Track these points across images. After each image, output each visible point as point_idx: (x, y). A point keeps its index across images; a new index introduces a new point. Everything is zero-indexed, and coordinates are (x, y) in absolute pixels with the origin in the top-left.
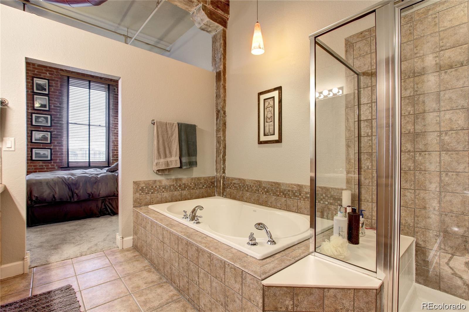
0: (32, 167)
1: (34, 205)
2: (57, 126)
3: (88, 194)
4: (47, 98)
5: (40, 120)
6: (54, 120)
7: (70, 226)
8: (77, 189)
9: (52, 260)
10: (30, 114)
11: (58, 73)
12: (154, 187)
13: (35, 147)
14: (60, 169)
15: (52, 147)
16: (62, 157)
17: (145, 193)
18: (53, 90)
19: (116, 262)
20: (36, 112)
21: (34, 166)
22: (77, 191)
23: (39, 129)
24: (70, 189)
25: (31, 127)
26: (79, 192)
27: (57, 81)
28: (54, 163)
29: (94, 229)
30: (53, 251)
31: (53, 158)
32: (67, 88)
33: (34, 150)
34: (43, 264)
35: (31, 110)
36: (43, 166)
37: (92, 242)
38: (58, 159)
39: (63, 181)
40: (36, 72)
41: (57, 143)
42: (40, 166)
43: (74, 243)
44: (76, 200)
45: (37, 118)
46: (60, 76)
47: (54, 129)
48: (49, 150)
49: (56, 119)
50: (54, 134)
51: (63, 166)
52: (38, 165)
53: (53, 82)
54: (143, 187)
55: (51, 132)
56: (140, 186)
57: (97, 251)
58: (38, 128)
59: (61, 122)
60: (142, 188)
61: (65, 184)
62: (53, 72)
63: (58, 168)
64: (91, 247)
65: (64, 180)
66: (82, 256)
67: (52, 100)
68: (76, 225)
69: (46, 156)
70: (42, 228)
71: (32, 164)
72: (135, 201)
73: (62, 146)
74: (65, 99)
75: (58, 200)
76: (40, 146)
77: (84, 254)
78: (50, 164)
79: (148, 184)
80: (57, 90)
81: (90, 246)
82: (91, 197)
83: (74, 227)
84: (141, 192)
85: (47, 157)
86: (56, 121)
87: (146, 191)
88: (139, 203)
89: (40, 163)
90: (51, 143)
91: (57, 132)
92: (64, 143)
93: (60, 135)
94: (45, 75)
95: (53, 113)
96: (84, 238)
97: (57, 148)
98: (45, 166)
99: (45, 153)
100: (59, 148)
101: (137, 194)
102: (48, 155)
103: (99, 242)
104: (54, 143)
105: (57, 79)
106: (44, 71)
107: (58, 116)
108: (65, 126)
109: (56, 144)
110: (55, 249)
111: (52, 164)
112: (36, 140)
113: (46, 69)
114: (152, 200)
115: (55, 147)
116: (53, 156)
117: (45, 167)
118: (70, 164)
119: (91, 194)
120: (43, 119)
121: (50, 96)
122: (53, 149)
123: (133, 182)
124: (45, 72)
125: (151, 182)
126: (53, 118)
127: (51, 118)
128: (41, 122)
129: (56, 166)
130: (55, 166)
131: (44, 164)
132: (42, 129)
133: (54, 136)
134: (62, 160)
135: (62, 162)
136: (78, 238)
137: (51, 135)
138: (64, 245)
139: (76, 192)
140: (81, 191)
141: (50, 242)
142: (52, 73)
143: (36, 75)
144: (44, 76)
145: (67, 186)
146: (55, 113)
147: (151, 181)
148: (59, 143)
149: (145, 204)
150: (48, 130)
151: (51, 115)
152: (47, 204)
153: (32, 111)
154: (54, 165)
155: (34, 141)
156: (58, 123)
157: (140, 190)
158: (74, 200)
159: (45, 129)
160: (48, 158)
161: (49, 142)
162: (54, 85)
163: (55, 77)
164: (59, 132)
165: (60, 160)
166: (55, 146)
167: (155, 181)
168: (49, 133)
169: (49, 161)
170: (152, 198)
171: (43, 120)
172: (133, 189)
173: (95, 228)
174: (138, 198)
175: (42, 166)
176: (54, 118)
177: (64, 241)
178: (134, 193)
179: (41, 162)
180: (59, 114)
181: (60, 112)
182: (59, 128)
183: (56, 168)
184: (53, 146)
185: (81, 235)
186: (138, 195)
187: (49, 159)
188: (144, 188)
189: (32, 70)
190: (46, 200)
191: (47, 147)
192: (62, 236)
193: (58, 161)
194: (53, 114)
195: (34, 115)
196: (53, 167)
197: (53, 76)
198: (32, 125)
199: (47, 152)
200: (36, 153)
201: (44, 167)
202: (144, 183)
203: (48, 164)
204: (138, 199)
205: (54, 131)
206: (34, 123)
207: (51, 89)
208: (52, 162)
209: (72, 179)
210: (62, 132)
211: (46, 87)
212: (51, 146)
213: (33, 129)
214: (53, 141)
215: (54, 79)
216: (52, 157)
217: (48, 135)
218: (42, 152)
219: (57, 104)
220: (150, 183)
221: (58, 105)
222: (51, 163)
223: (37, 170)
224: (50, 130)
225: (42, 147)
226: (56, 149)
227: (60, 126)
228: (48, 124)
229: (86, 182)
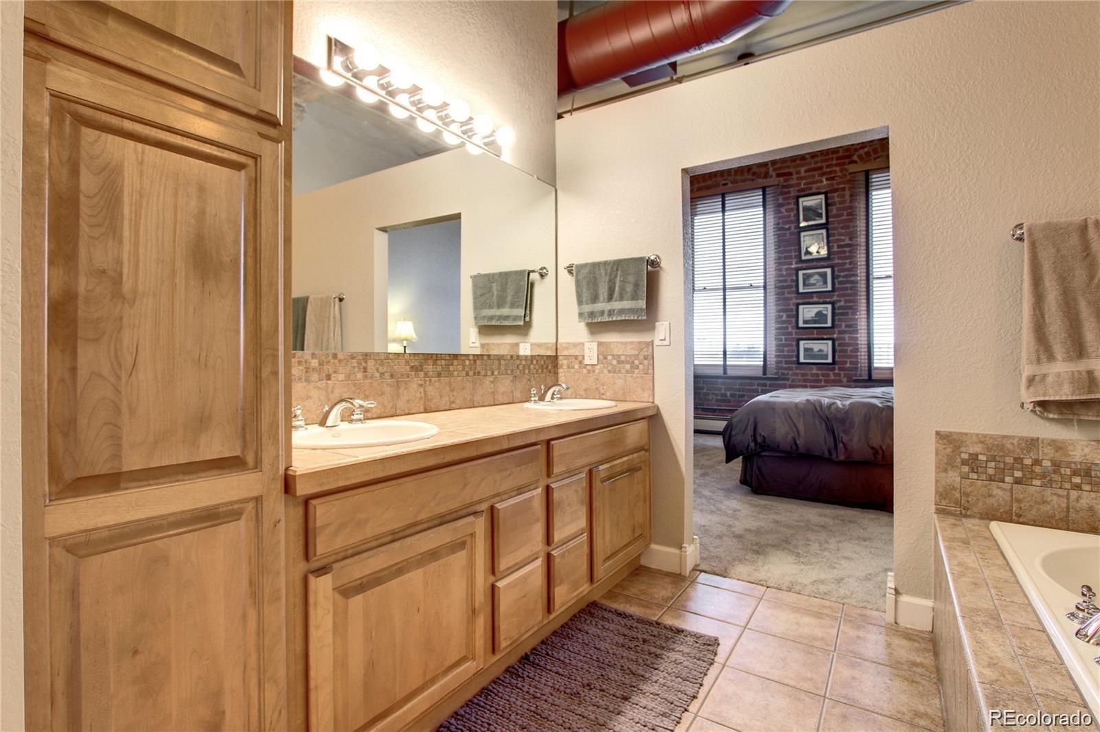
0: (800, 377)
1: (762, 452)
2: (846, 289)
3: (873, 448)
4: (824, 232)
5: (812, 281)
6: (839, 276)
7: (820, 515)
8: (845, 432)
9: (733, 572)
10: (794, 272)
11: (845, 172)
12: (1028, 462)
13: (804, 337)
14: (853, 384)
15: (835, 336)
16: (858, 355)
17: (984, 477)
18: (835, 212)
19: (851, 648)
20: (804, 265)
21: (803, 375)
22: (845, 439)
23: (811, 300)
24: (832, 432)
25: (796, 298)
26: (851, 440)
27: (844, 189)
28: (840, 369)
29: (865, 540)
30: (749, 554)
31: (837, 359)
32: (864, 198)
33: (802, 343)
34: (717, 572)
35: (796, 263)
36: (818, 377)
37: (835, 570)
38: (848, 360)
39: (816, 410)
40: (802, 186)
41: (846, 326)
42: (813, 375)
43: (798, 555)
44: (842, 458)
45: (807, 277)
46: (849, 177)
47: (838, 296)
48: (830, 342)
49: (842, 274)
50: (840, 308)
51: (860, 376)
52: (809, 372)
53: (836, 194)
54: (977, 455)
55: (833, 304)
56: (963, 449)
57: (827, 598)
58: (808, 299)
59: (853, 278)
60: (974, 457)
61: (820, 417)
62: (835, 172)
63: (848, 381)
64: (822, 582)
65: (818, 409)
66: (790, 591)
67: (834, 235)
68: (835, 518)
69: (822, 355)
70: (770, 503)
71: (798, 371)
72: (943, 494)
73: (856, 331)
74: (861, 224)
75: (802, 450)
76: (813, 334)
77: (797, 588)
78: (831, 373)
79: (1001, 447)
80: (843, 209)
81: (823, 576)
82: (880, 457)
83: (826, 520)
84: (966, 469)
85: (826, 357)
86: (843, 277)
87: (991, 471)
88: (958, 503)
89: (812, 369)
90: (833, 326)
91: (846, 301)
92: (862, 324)
93: (851, 308)
94: (819, 185)
95: (837, 261)
96: (826, 553)
97: (847, 336)
98: (823, 375)
99: (822, 348)
100: (849, 337)
101: (950, 473)
102: (828, 352)
103: (849, 577)
104: (841, 326)
105: (842, 186)
106: (817, 178)
107: (848, 266)
108: (862, 286)
109: (843, 328)
110: (757, 552)
111: (837, 371)
112: (805, 322)
113: (820, 172)
114: (1015, 505)
115: (842, 336)
116: (837, 354)
117: (823, 378)
118: (874, 372)
119: (880, 452)
120: (817, 277)
121: (830, 226)
122: (838, 339)
123: (938, 433)
124: (819, 178)
125: (1015, 442)
126: (836, 273)
127: (833, 272)
128: (814, 284)
129: (844, 377)
130: (842, 376)
131: (820, 372)
132: (815, 299)
133: (841, 311)
134: (857, 363)
135: (856, 369)
136: (815, 547)
137: (833, 309)
138: (778, 552)
139: (844, 441)
140: (856, 439)
141: (762, 534)
142: (833, 175)
143: (803, 190)
144: (818, 188)
145: (822, 421)
146: (840, 261)
147: (1013, 438)
148: (850, 326)
149: (987, 514)
150: (828, 300)
151: (832, 267)
152: (783, 455)
153: (797, 266)
154: (839, 375)
155: (801, 324)
156: (848, 282)
157: (964, 462)
158: (837, 457)
159: (822, 298)
160: (827, 359)
161: (829, 324)
162: (837, 200)
163: (838, 184)
164: (850, 301)
165: (851, 363)
166: (840, 332)
167: (1032, 443)
168: (829, 307)
169: (830, 366)
170: (1019, 501)
171: (818, 281)
172: (937, 454)
173: (870, 539)
174: (956, 486)
175: (817, 375)
176: (840, 271)
177: (784, 544)
178: (937, 467)
179: (814, 367)
180: (848, 261)
181: (850, 257)
182: (849, 292)
183: (845, 380)
184: (837, 332)
185: (827, 542)
186: (954, 477)
187: (830, 360)
188: (981, 457)
189: (797, 184)
190: (780, 447)
191: (825, 337)
192: (789, 532)
193: (848, 365)
194: (836, 264)
195: (801, 273)
196: (837, 378)
197: (835, 182)
198: (798, 293)
199: (826, 347)
200: (806, 350)
201: (821, 377)
202: (982, 442)
203: (828, 372)
204: (954, 489)
205: (840, 301)
206: (801, 290)
207: (832, 211)
208: (837, 367)
209: (838, 407)
210: (855, 301)
211: (821, 209)
212: (834, 333)
213: (801, 301)
214: (837, 322)
215: (836, 187)
216: (837, 357)
217: (827, 311)
218: (816, 346)
219: (844, 240)
220: (1011, 447)
221: (847, 241)
222: (834, 369)
223: (808, 384)
224: (832, 300)
225: (816, 336)
226: (844, 339)
227: (851, 288)
228: (827, 287)
229: (870, 418)
